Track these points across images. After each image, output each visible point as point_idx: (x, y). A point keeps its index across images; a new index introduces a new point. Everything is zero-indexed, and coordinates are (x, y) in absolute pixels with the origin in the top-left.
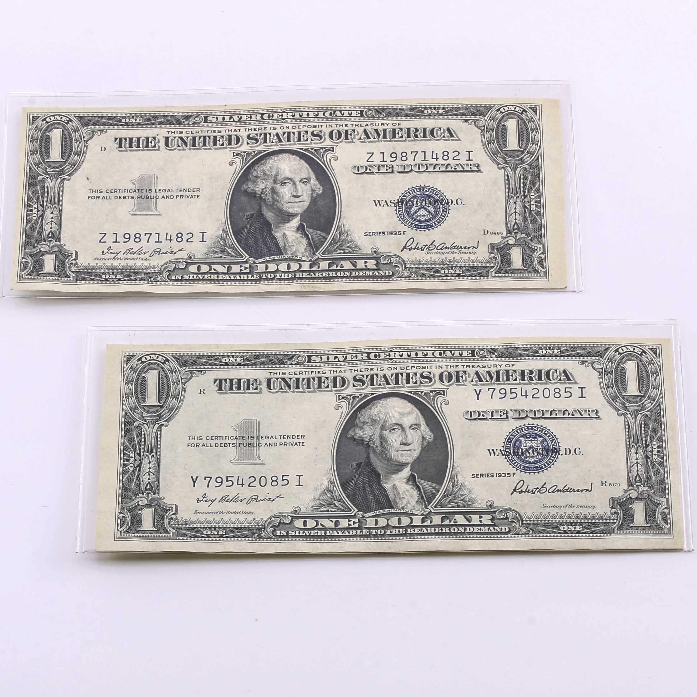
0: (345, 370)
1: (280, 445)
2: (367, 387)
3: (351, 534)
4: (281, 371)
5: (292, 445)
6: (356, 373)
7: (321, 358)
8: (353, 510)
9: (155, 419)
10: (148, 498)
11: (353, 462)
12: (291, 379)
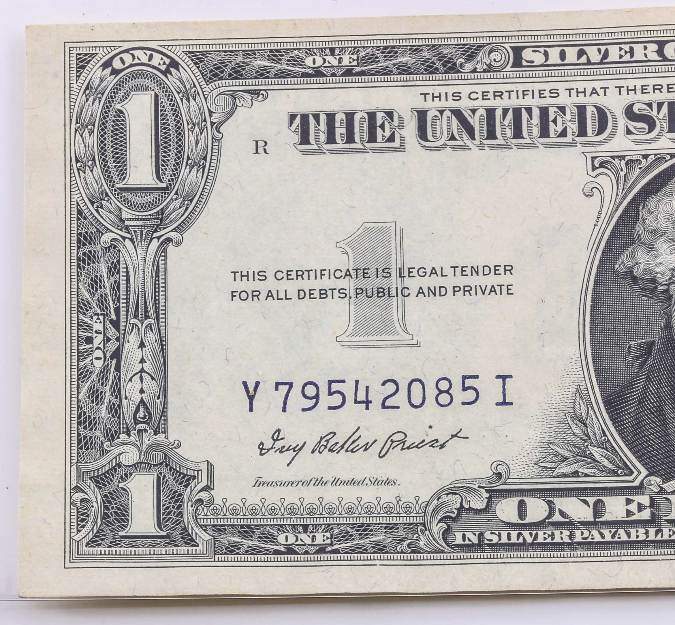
0: (605, 88)
1: (455, 292)
2: (659, 135)
3: (633, 538)
4: (451, 90)
5: (483, 293)
6: (632, 97)
7: (546, 54)
8: (636, 473)
9: (150, 226)
10: (142, 444)
11: (631, 339)
12: (474, 111)
